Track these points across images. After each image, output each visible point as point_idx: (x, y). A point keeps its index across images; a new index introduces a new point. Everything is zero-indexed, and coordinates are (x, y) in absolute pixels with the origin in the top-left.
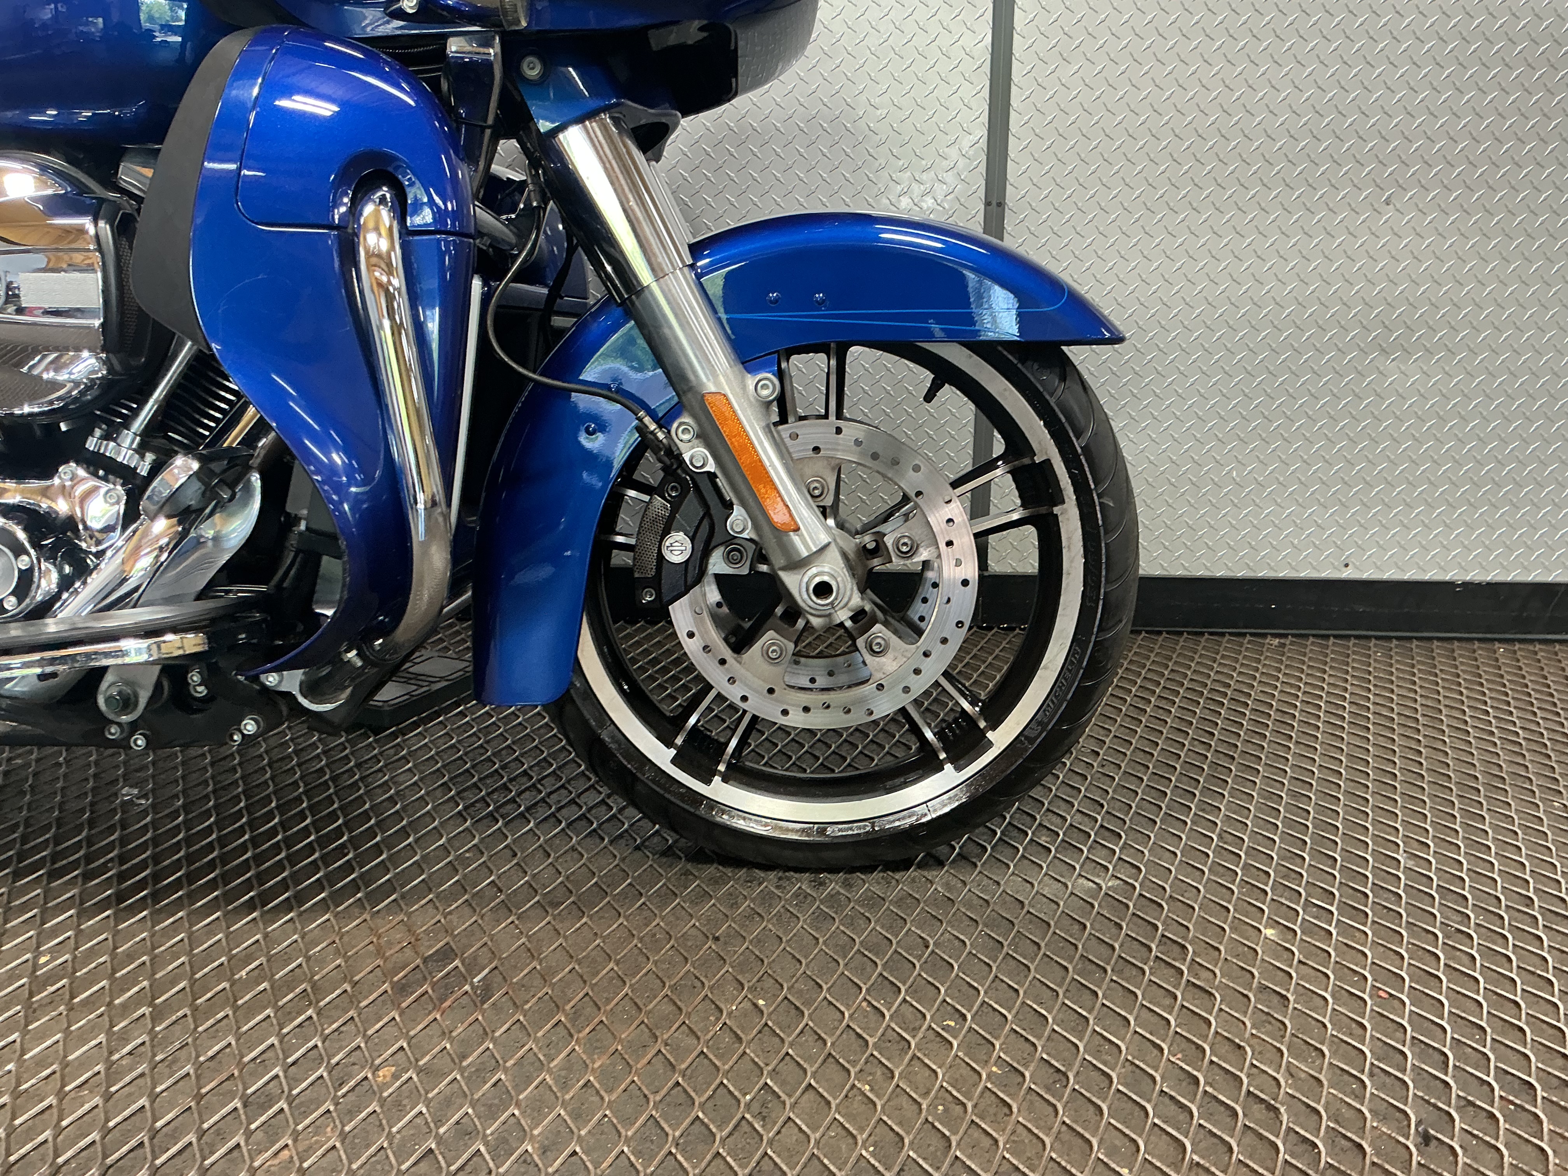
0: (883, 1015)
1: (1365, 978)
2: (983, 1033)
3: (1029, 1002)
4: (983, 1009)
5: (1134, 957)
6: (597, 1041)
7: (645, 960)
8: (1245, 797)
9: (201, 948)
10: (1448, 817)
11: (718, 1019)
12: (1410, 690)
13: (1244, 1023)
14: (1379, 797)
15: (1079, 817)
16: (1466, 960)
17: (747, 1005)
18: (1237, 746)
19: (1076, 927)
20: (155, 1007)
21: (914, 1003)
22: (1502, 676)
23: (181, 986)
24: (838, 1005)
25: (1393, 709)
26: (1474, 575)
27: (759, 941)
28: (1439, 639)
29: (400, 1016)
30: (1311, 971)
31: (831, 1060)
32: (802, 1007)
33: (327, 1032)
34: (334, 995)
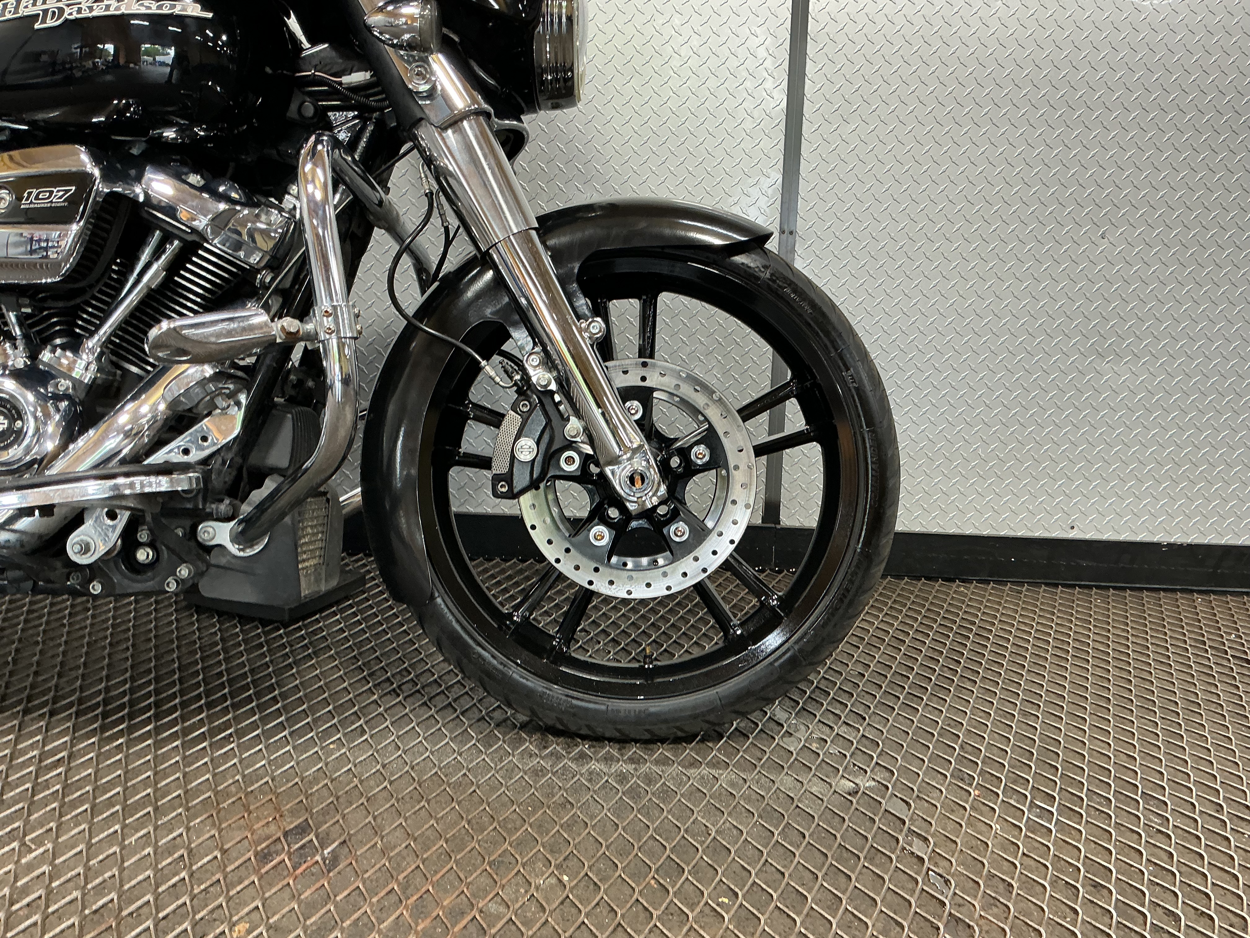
0: (668, 892)
1: (1079, 870)
2: (751, 909)
3: (792, 884)
4: (755, 889)
5: (884, 847)
6: (423, 907)
7: (470, 839)
8: (982, 714)
9: (100, 818)
10: (1152, 735)
11: (526, 892)
12: (1124, 630)
13: (974, 906)
14: (1095, 717)
15: (844, 728)
16: (1165, 857)
17: (553, 881)
18: (979, 673)
19: (837, 819)
20: (54, 866)
21: (695, 882)
22: (1199, 621)
23: (78, 849)
24: (630, 882)
25: (1109, 646)
26: (1177, 538)
27: (568, 826)
28: (1148, 589)
29: (259, 880)
30: (1032, 863)
31: (620, 929)
32: (598, 883)
33: (196, 891)
34: (205, 860)
